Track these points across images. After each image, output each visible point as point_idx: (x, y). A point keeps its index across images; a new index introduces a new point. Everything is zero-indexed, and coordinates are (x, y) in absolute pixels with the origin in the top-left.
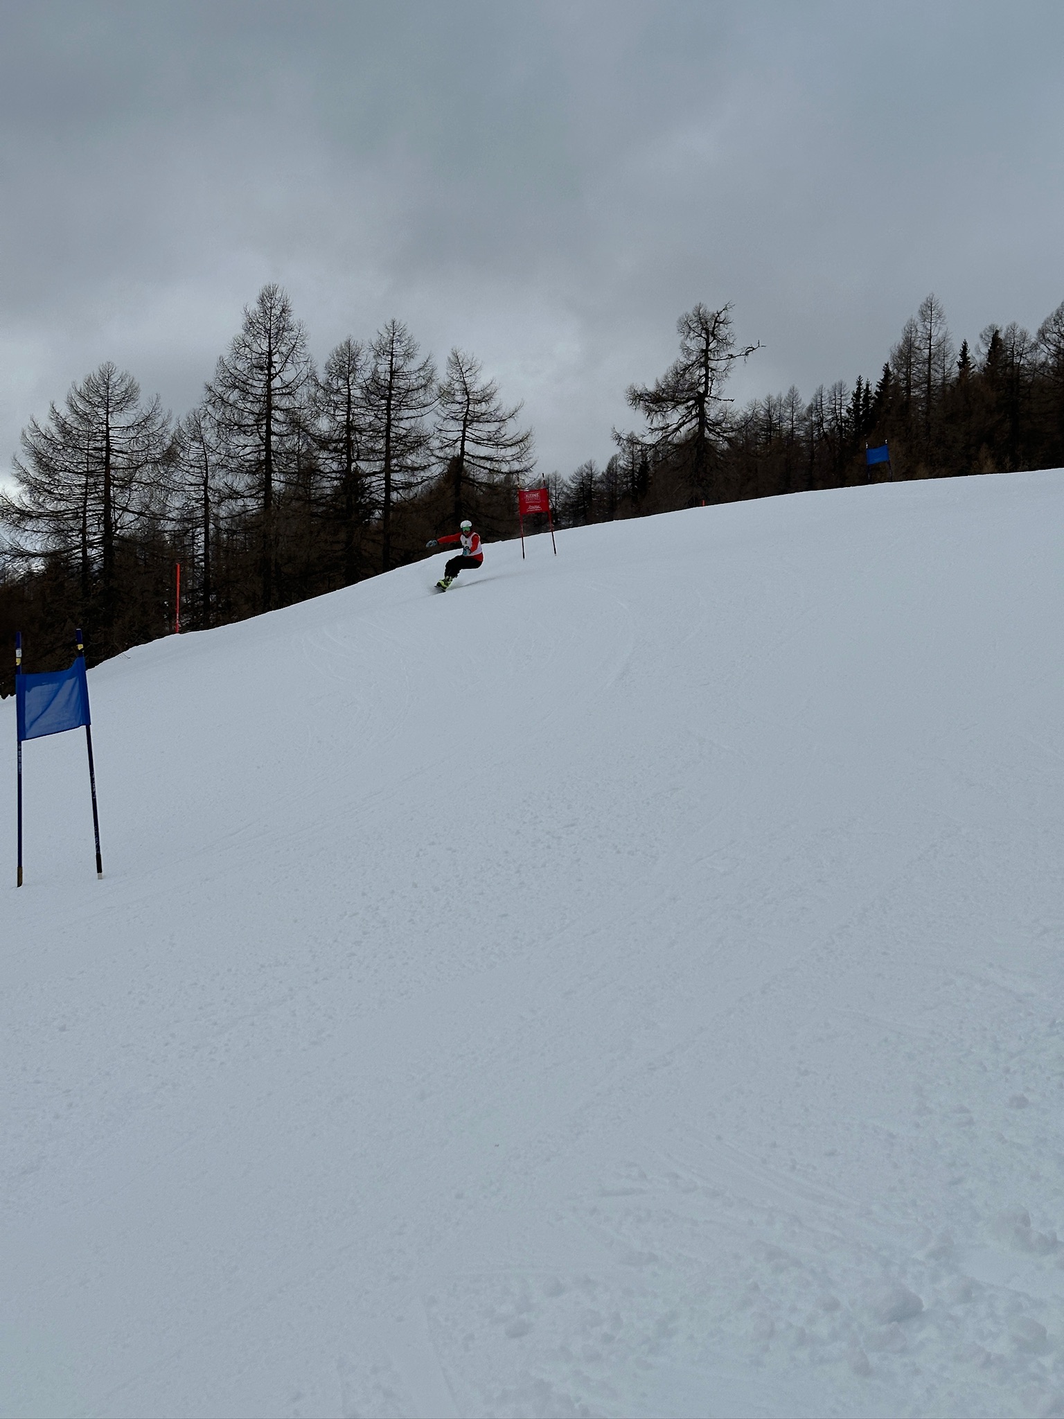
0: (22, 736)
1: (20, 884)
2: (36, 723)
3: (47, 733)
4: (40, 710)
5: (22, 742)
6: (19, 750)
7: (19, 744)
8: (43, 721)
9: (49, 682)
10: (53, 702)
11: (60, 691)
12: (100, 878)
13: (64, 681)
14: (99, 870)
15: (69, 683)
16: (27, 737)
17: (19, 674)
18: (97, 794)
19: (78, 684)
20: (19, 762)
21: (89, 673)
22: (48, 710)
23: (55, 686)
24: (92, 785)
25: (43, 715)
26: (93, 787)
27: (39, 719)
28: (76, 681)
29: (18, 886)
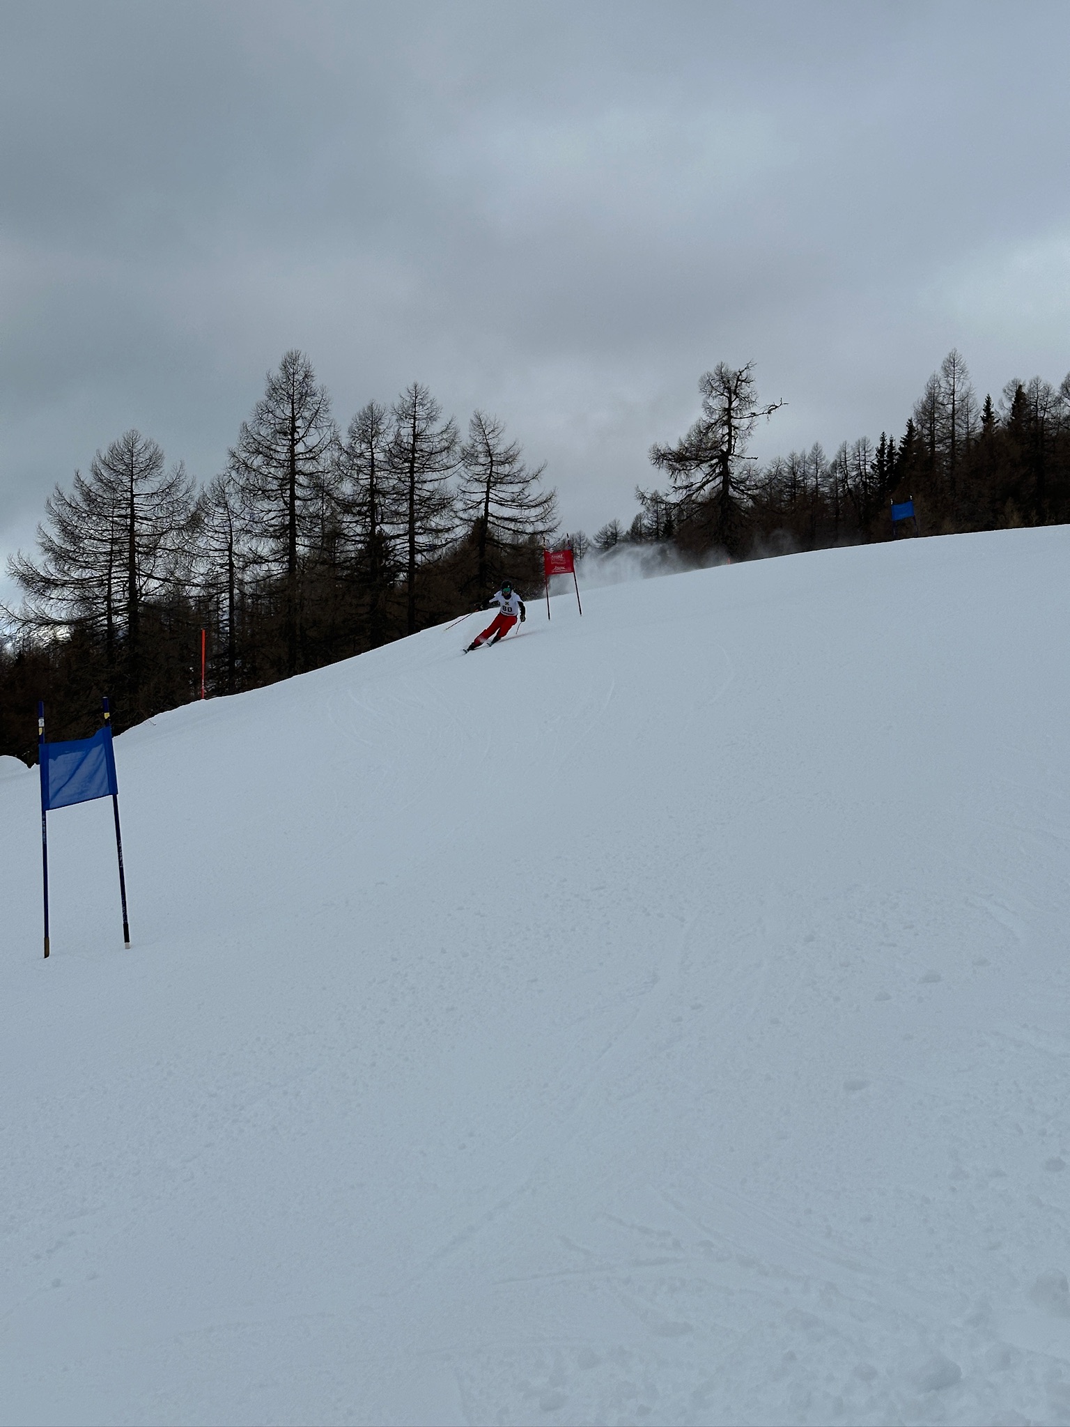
0: (46, 805)
1: (47, 955)
2: (60, 793)
3: (70, 803)
4: (64, 779)
5: (47, 811)
6: (44, 820)
7: (44, 813)
8: (67, 791)
9: (74, 752)
10: (79, 771)
11: (85, 761)
12: (127, 948)
13: (91, 750)
14: (127, 940)
15: (96, 752)
16: (51, 807)
17: (42, 743)
18: (123, 862)
19: (103, 752)
20: (44, 832)
21: (116, 740)
22: (72, 779)
23: (78, 755)
24: (119, 854)
25: (68, 784)
26: (120, 856)
27: (63, 789)
28: (102, 749)
29: (45, 957)
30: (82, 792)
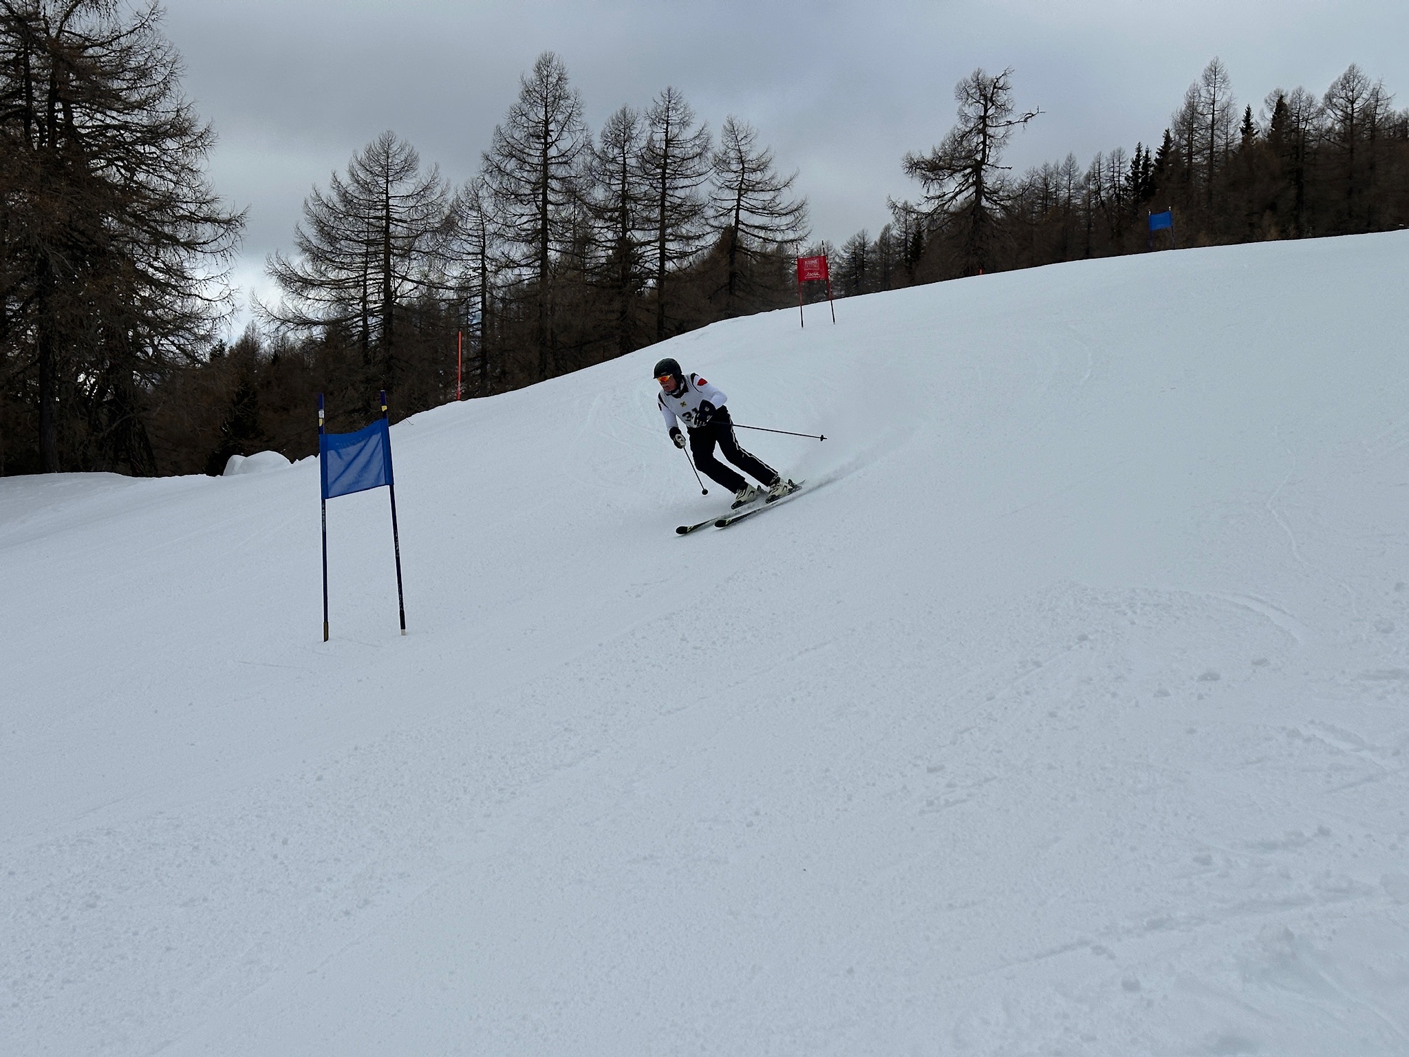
0: (325, 495)
1: (326, 639)
2: (338, 482)
3: (350, 491)
4: (343, 469)
5: (326, 500)
6: (324, 508)
7: (324, 502)
8: (345, 480)
9: (354, 444)
10: (356, 462)
11: (363, 453)
12: (403, 634)
13: (369, 439)
14: (403, 626)
15: (374, 441)
16: (331, 496)
17: (323, 433)
18: (400, 552)
19: (381, 445)
20: (324, 521)
23: (358, 446)
24: (395, 544)
25: (346, 474)
26: (396, 546)
27: (341, 478)
28: (379, 440)
29: (325, 641)
30: (359, 481)
